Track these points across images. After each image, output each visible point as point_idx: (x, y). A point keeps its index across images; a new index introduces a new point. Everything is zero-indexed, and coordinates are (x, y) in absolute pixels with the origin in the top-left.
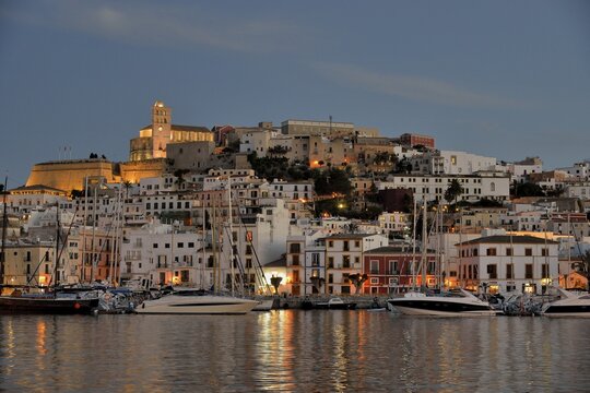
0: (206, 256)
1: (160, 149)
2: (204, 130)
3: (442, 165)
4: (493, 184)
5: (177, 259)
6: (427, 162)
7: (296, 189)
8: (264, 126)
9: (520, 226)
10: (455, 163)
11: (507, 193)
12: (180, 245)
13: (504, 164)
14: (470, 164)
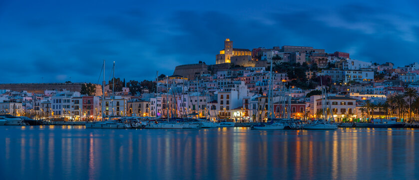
0: (211, 105)
1: (228, 59)
2: (248, 50)
3: (347, 65)
4: (367, 74)
5: (200, 107)
6: (341, 64)
7: (281, 76)
8: (275, 48)
9: (375, 92)
10: (353, 65)
11: (373, 78)
12: (201, 101)
13: (375, 64)
14: (360, 65)
